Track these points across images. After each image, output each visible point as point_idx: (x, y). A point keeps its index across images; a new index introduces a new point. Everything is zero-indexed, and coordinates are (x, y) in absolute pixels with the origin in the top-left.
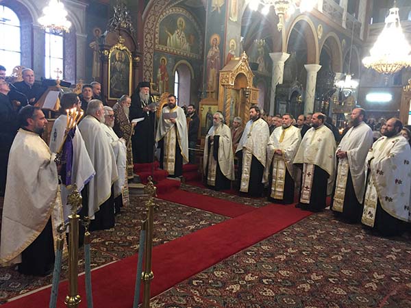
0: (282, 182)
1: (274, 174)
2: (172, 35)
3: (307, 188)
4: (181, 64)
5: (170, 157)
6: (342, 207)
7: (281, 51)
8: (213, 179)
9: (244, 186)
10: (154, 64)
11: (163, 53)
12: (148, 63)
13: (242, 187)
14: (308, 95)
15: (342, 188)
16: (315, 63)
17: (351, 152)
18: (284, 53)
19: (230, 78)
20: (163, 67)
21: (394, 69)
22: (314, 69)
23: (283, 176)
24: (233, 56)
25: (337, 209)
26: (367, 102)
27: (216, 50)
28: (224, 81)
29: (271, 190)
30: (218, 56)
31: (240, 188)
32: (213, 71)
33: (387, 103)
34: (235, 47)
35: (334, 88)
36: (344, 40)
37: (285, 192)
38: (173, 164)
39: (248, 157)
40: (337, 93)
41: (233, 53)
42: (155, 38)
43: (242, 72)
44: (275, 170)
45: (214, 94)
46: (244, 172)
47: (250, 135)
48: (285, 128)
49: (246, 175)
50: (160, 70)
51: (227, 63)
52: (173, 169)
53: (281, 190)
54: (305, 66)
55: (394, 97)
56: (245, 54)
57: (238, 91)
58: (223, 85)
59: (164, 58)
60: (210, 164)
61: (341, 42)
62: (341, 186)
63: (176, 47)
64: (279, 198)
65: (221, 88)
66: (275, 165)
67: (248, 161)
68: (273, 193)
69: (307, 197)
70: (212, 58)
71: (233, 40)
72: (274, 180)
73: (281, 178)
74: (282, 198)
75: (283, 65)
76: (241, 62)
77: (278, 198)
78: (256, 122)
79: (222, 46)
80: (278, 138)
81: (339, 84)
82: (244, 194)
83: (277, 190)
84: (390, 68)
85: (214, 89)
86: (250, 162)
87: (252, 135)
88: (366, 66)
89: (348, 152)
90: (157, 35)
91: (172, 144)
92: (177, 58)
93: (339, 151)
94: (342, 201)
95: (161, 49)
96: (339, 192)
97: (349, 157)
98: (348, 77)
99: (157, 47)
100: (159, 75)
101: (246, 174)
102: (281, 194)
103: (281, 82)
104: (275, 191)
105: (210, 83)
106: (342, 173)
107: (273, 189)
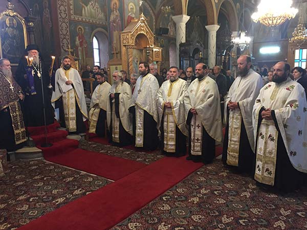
0: (173, 135)
1: (165, 128)
2: (87, 6)
3: (198, 140)
4: (98, 32)
5: (71, 116)
6: (237, 161)
7: (181, 14)
8: (117, 136)
9: (139, 141)
10: (70, 32)
11: (78, 22)
12: (65, 32)
13: (137, 142)
14: (210, 52)
15: (235, 142)
16: (213, 24)
17: (243, 103)
18: (184, 16)
19: (130, 39)
20: (80, 35)
21: (279, 21)
22: (213, 30)
23: (174, 129)
24: (133, 18)
25: (232, 164)
26: (261, 55)
27: (117, 14)
28: (125, 42)
29: (164, 144)
30: (119, 19)
31: (135, 144)
32: (115, 33)
33: (277, 53)
34: (134, 11)
35: (232, 44)
36: (238, 4)
37: (177, 145)
38: (75, 121)
39: (140, 113)
40: (234, 49)
41: (133, 16)
42: (69, 9)
43: (142, 32)
44: (165, 123)
45: (119, 54)
46: (137, 127)
47: (140, 91)
48: (172, 81)
49: (140, 131)
50: (77, 38)
51: (127, 25)
52: (75, 127)
53: (173, 143)
54: (206, 27)
55: (282, 49)
56: (142, 15)
57: (141, 51)
58: (125, 46)
59: (80, 27)
60: (113, 122)
61: (236, 5)
62: (235, 139)
63: (92, 16)
64: (172, 151)
65: (124, 49)
66: (165, 119)
67: (140, 116)
68: (165, 146)
69: (198, 149)
70: (114, 21)
71: (131, 4)
72: (165, 134)
73: (171, 131)
74: (174, 151)
75: (185, 26)
76: (139, 23)
77: (170, 151)
78: (145, 78)
79: (122, 10)
80: (166, 92)
81: (236, 40)
82: (139, 149)
83: (169, 143)
84: (275, 21)
85: (119, 50)
86: (142, 118)
87: (143, 91)
88: (254, 21)
89: (240, 103)
90: (71, 7)
91: (72, 103)
92: (93, 26)
93: (230, 102)
94: (237, 155)
95: (77, 19)
96: (232, 146)
97: (242, 108)
98: (243, 34)
99: (72, 17)
100: (78, 42)
101: (140, 129)
102: (173, 147)
103: (184, 41)
104: (167, 144)
105: (114, 45)
106: (235, 126)
107: (165, 142)
